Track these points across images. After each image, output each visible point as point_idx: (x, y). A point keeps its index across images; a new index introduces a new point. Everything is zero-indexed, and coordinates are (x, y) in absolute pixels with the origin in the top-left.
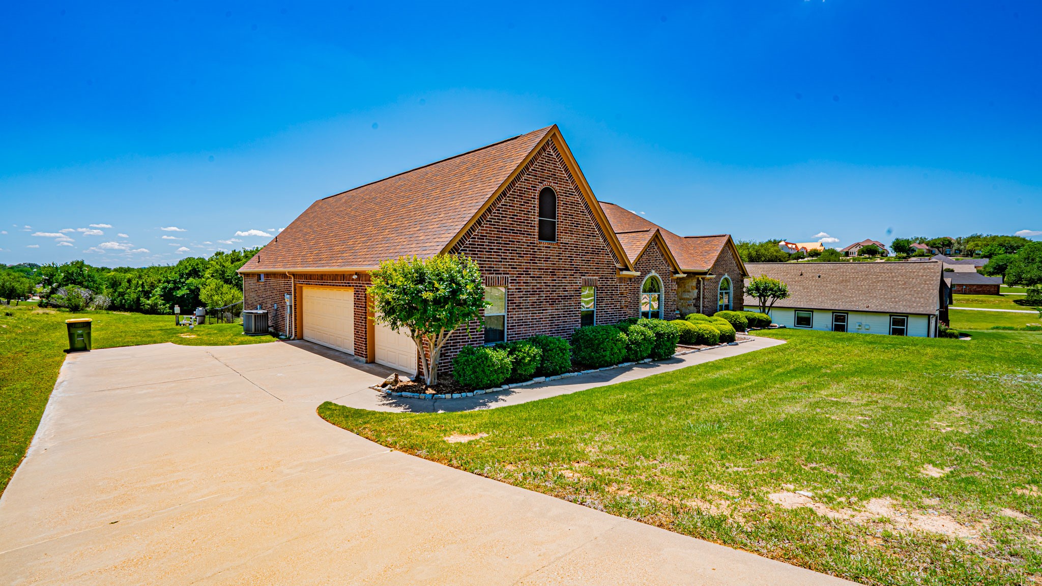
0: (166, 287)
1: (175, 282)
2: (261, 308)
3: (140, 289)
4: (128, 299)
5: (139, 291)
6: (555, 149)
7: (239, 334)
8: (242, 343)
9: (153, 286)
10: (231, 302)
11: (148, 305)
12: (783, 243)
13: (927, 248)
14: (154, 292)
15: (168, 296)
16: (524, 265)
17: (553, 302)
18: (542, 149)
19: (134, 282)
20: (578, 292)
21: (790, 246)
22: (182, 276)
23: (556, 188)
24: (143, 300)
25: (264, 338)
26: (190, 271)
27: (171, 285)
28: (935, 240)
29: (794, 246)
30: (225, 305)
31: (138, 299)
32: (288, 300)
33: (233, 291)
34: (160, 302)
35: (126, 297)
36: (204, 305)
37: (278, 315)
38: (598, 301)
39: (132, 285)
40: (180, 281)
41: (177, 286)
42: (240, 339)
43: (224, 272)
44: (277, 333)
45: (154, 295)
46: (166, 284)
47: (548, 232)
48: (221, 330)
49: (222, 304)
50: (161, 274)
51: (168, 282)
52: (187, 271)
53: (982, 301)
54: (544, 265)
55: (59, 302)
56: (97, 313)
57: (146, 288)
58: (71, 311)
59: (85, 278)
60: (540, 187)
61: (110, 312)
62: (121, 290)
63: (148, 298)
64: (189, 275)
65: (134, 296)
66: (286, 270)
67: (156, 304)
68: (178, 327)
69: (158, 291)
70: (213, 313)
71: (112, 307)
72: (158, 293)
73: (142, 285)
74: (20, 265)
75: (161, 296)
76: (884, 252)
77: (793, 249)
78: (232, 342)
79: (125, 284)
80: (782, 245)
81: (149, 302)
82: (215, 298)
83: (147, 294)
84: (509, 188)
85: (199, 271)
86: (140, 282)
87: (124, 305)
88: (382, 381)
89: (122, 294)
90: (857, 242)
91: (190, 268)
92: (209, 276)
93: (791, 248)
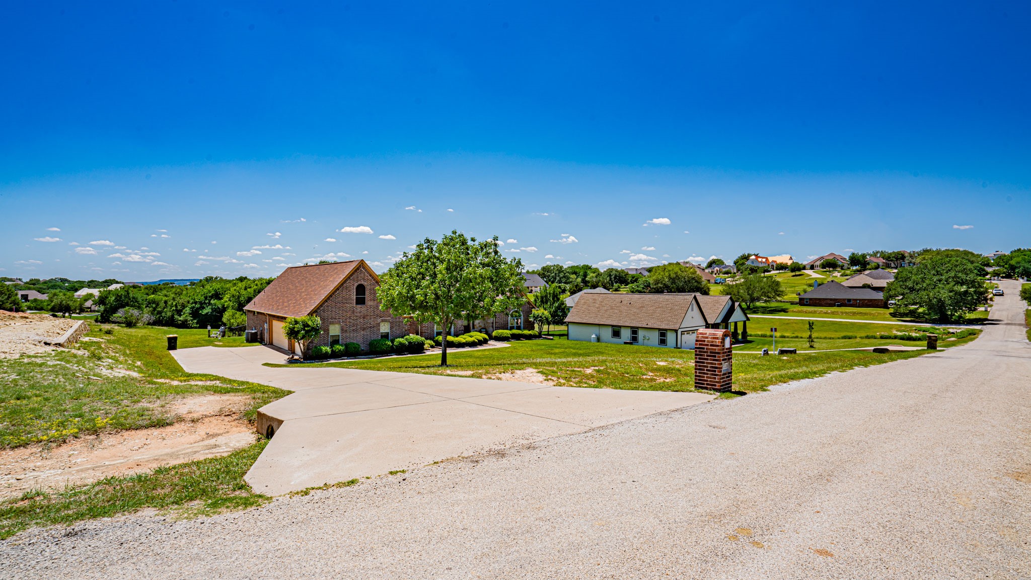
0: (194, 307)
1: (201, 303)
2: (255, 329)
3: (174, 308)
4: (165, 317)
5: (173, 310)
6: (364, 268)
7: (243, 342)
8: (244, 346)
9: (184, 306)
10: (241, 323)
11: (180, 321)
12: (753, 257)
13: (884, 261)
14: (184, 310)
15: (195, 313)
16: (348, 315)
17: (364, 329)
18: (357, 270)
19: (170, 303)
20: (379, 325)
21: (760, 260)
22: (206, 298)
23: (365, 284)
24: (176, 317)
25: (254, 344)
26: (212, 294)
27: (198, 306)
28: (891, 254)
29: (764, 260)
30: (238, 326)
31: (173, 316)
32: (266, 326)
33: (242, 317)
34: (189, 318)
35: (163, 314)
36: (225, 325)
37: (262, 334)
38: (391, 328)
39: (168, 305)
40: (205, 302)
41: (202, 305)
42: (243, 344)
43: (239, 297)
44: (261, 341)
45: (184, 313)
46: (194, 305)
47: (361, 301)
48: (234, 340)
49: (235, 324)
50: (190, 296)
51: (196, 303)
52: (210, 295)
53: (866, 314)
54: (359, 314)
55: (119, 320)
56: (145, 328)
57: (179, 308)
58: (126, 327)
59: (130, 299)
60: (356, 284)
61: (154, 327)
62: (159, 309)
63: (180, 315)
64: (212, 297)
65: (169, 314)
66: (265, 312)
67: (186, 321)
68: (210, 338)
69: (187, 310)
70: (231, 330)
71: (155, 323)
72: (188, 312)
73: (176, 306)
74: (52, 279)
75: (190, 314)
76: (844, 266)
77: (764, 262)
78: (240, 346)
79: (162, 304)
80: (753, 259)
81: (181, 318)
82: (232, 321)
83: (179, 312)
84: (340, 286)
85: (220, 294)
86: (174, 303)
87: (162, 321)
88: (288, 357)
89: (160, 313)
90: (822, 256)
91: (213, 292)
92: (227, 300)
93: (761, 262)
